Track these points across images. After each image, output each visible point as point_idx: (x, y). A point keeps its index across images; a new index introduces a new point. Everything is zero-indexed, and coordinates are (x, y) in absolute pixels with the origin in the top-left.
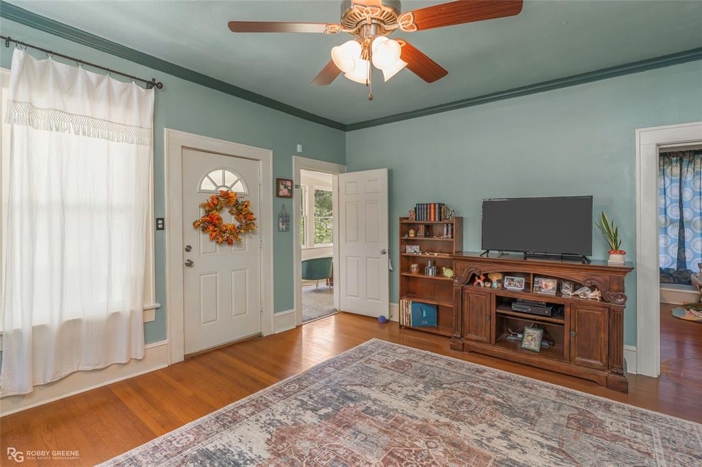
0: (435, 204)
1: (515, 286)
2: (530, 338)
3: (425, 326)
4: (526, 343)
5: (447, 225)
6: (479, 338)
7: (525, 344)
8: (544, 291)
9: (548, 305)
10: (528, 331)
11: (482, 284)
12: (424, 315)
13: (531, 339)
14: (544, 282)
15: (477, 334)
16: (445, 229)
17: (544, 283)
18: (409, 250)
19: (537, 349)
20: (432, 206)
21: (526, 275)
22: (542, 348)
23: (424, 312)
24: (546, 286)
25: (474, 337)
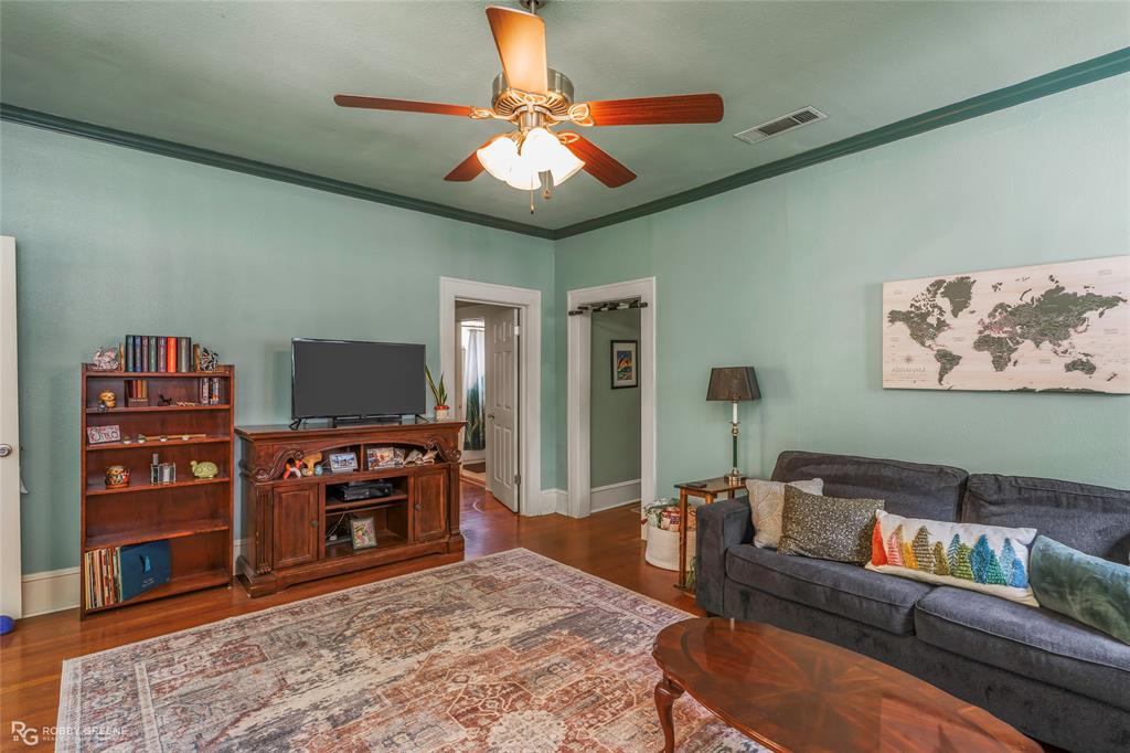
0: (178, 340)
1: (343, 464)
2: (360, 533)
3: (151, 589)
4: (359, 541)
5: (210, 379)
6: (300, 559)
7: (358, 543)
8: (382, 465)
9: (386, 480)
10: (356, 524)
11: (299, 474)
12: (148, 568)
13: (364, 533)
14: (378, 453)
15: (294, 554)
16: (206, 387)
17: (379, 455)
18: (97, 436)
19: (373, 543)
20: (172, 343)
21: (355, 449)
22: (378, 540)
23: (147, 561)
24: (382, 457)
25: (290, 560)
